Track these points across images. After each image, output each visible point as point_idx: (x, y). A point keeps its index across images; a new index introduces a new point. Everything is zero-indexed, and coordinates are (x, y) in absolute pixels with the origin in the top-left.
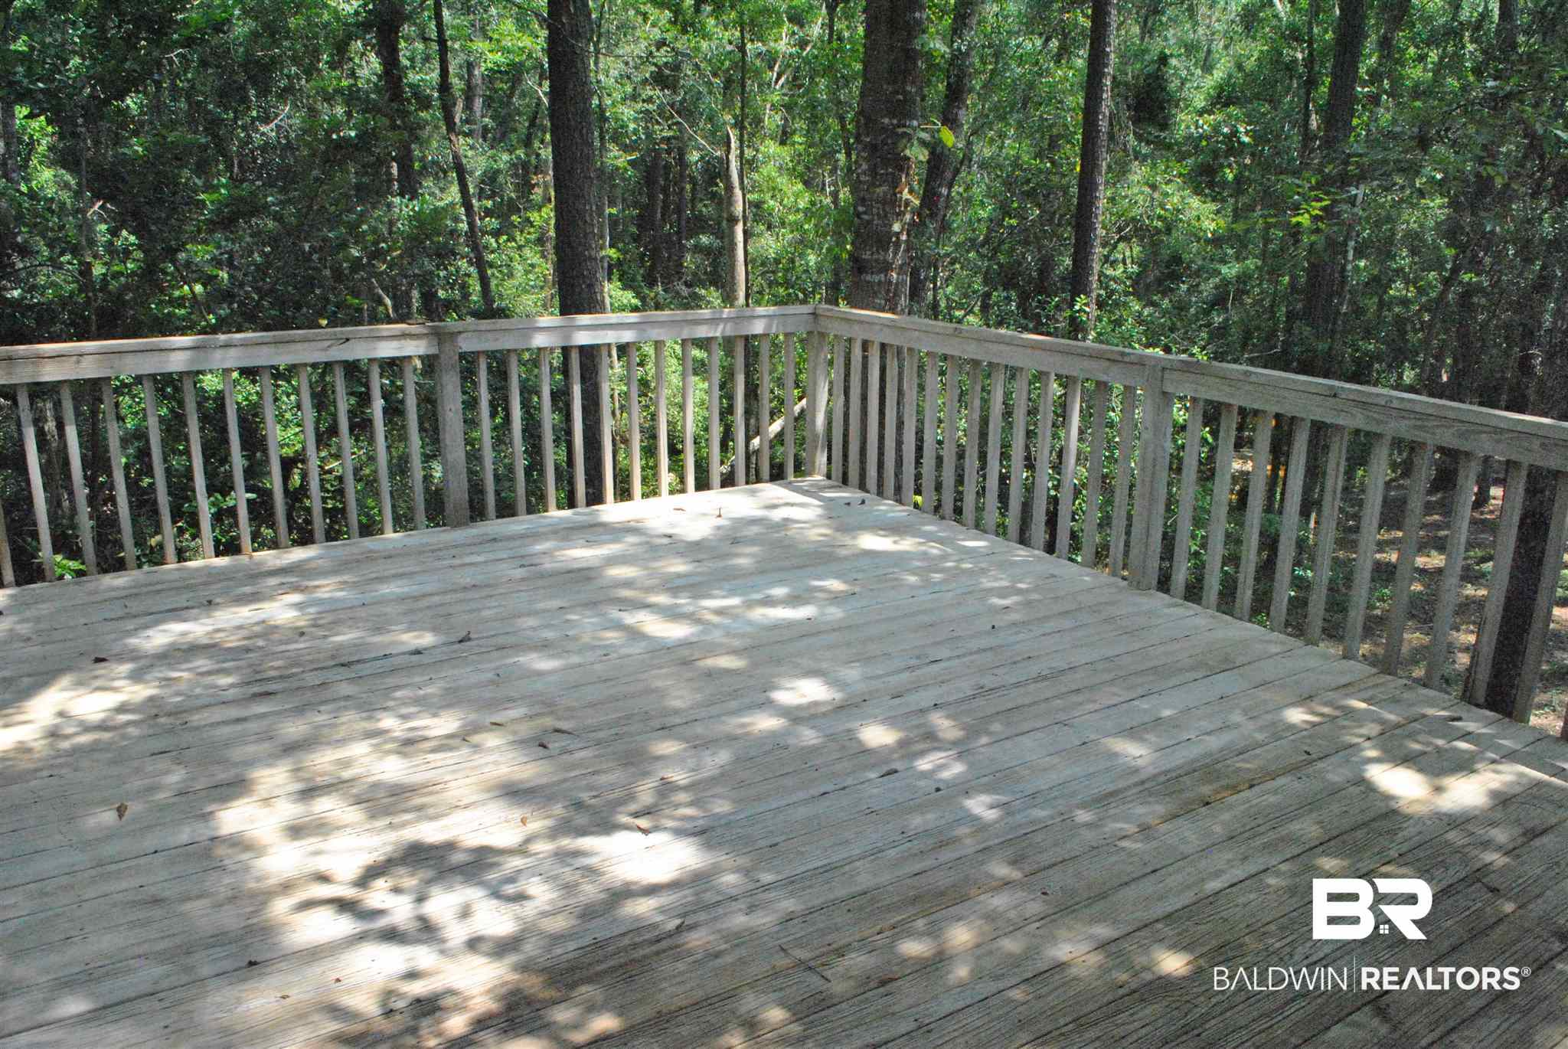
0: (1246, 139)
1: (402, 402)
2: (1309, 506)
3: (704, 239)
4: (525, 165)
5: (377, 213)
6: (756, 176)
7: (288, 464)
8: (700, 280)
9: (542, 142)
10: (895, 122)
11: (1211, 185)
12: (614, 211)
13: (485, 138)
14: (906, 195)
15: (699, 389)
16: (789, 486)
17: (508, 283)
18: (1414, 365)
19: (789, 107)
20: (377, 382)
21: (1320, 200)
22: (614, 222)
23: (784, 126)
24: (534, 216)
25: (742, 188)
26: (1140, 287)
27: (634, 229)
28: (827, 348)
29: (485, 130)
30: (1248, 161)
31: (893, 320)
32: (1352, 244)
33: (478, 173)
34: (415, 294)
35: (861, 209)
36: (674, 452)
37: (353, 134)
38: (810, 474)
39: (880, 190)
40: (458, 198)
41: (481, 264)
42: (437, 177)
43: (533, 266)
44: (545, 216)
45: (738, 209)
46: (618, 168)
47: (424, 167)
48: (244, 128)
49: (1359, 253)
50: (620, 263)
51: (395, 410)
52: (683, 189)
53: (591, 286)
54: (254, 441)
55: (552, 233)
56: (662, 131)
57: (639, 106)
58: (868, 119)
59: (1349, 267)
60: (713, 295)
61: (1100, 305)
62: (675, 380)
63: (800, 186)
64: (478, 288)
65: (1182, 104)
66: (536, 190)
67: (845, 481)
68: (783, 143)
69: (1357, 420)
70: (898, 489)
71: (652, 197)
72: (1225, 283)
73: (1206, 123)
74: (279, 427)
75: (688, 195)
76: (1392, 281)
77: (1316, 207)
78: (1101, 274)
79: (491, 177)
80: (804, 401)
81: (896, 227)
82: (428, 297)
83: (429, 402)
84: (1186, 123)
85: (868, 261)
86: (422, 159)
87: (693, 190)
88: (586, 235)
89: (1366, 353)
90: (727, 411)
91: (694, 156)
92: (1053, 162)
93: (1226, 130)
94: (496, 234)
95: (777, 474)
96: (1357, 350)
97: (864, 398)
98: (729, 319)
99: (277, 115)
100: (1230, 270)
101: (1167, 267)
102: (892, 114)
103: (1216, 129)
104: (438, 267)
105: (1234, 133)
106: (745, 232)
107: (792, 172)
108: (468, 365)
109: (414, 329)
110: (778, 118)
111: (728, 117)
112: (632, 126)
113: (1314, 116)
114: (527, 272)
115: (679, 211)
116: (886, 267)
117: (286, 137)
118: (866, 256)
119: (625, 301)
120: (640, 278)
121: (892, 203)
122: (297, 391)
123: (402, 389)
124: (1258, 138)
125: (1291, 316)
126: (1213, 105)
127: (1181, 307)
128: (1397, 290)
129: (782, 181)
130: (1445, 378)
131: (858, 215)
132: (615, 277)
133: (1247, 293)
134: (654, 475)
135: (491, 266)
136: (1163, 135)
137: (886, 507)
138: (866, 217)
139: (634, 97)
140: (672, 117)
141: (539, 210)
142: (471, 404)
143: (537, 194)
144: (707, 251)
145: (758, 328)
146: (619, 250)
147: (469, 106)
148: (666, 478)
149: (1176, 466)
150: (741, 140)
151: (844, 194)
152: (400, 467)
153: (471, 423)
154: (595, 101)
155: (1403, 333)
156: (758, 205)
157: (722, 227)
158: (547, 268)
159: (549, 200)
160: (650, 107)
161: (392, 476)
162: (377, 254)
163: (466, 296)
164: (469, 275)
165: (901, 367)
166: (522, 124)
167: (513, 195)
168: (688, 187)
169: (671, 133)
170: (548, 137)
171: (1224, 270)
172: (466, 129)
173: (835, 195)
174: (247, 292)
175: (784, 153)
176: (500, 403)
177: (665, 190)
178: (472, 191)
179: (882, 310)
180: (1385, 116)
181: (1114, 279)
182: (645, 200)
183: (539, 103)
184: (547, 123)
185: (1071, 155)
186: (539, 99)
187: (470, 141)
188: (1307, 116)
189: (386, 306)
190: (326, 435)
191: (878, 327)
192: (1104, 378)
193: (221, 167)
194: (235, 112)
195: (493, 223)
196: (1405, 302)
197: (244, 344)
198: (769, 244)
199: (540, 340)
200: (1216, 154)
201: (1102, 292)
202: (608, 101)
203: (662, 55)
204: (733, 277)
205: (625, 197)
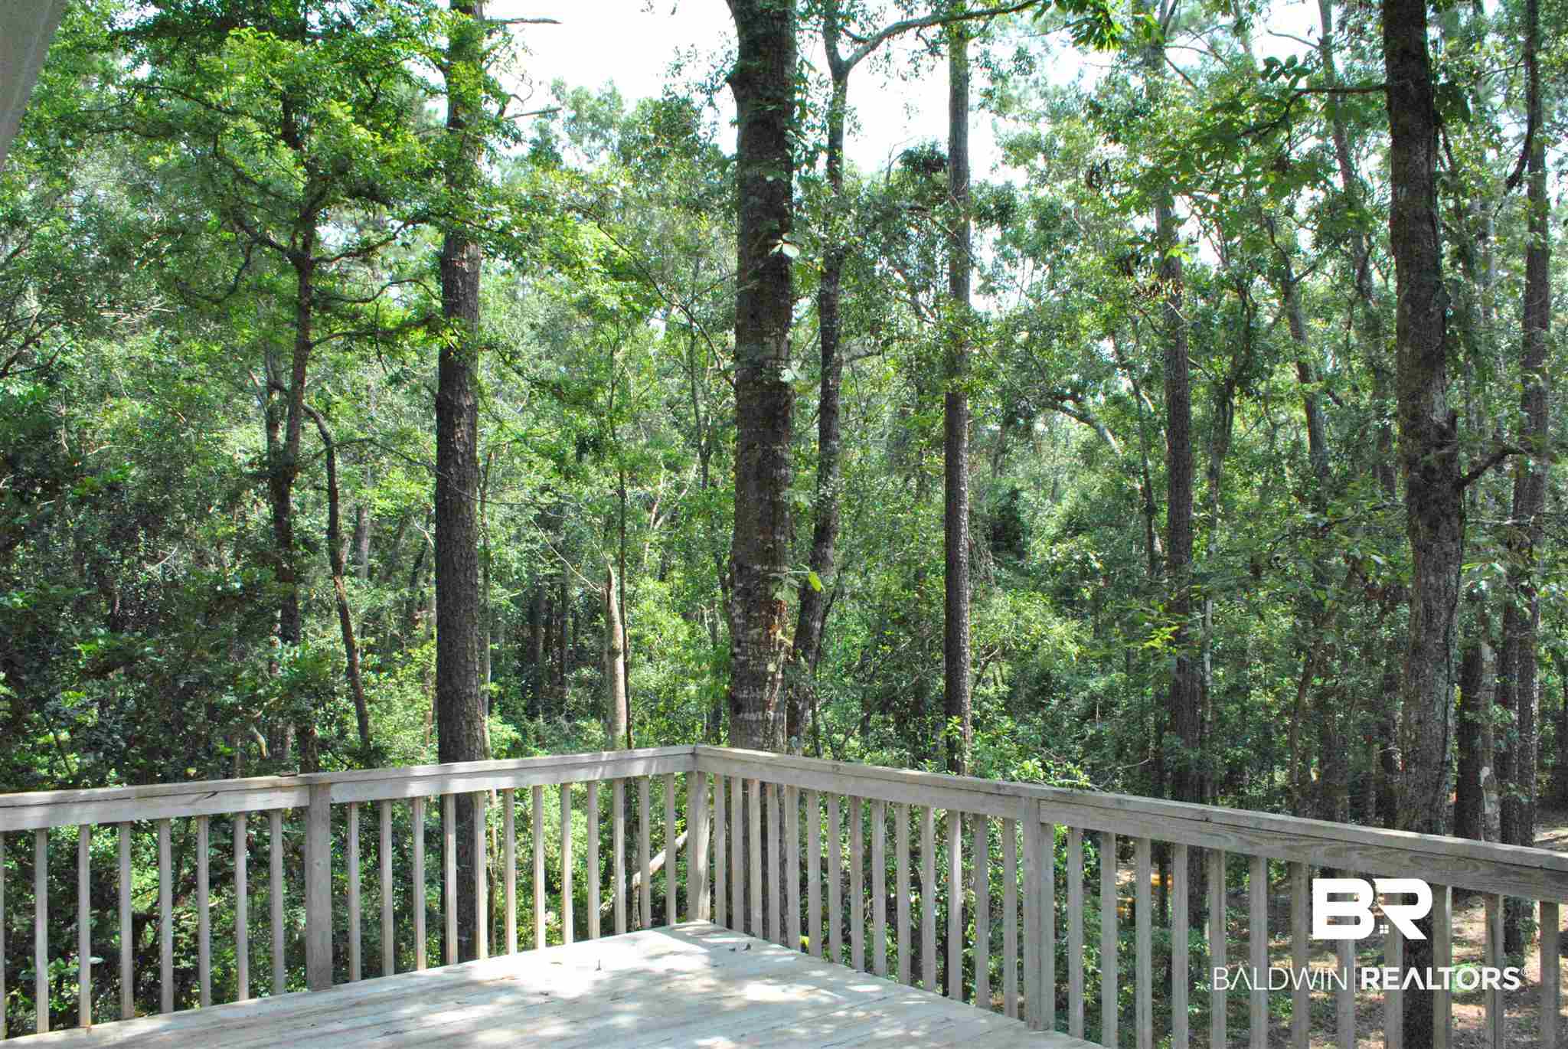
0: (1098, 565)
1: (268, 854)
2: (1197, 918)
3: (586, 672)
4: (409, 602)
5: (258, 650)
6: (635, 611)
7: (139, 922)
8: (581, 712)
9: (427, 580)
10: (766, 568)
11: (1071, 604)
12: (495, 647)
13: (370, 577)
14: (779, 635)
15: (579, 824)
16: (673, 933)
17: (387, 719)
18: (1284, 765)
19: (668, 546)
20: (242, 834)
21: (1170, 626)
22: (496, 657)
23: (664, 563)
24: (416, 653)
25: (623, 623)
26: (1010, 705)
27: (516, 663)
28: (706, 789)
29: (371, 570)
30: (1101, 584)
31: (772, 759)
32: (1207, 656)
33: (361, 611)
34: (292, 730)
35: (736, 650)
36: (552, 889)
37: (238, 585)
38: (693, 919)
39: (754, 633)
40: (340, 635)
41: (359, 700)
42: (320, 615)
43: (413, 701)
44: (427, 653)
45: (619, 643)
46: (500, 606)
47: (309, 605)
48: (129, 567)
49: (1215, 663)
50: (501, 696)
51: (259, 862)
52: (564, 623)
53: (470, 723)
54: (106, 897)
55: (434, 669)
56: (545, 569)
57: (523, 546)
58: (741, 568)
59: (1208, 678)
60: (594, 728)
61: (976, 724)
62: (555, 814)
63: (679, 620)
64: (356, 724)
65: (1035, 532)
66: (420, 625)
67: (729, 925)
68: (662, 579)
69: (1231, 844)
70: (784, 931)
71: (534, 630)
72: (1093, 697)
73: (1061, 549)
74: (135, 870)
75: (570, 627)
76: (1249, 689)
77: (1167, 633)
78: (974, 694)
79: (374, 616)
80: (685, 834)
81: (771, 667)
82: (304, 734)
83: (296, 854)
84: (1040, 551)
85: (747, 700)
86: (307, 597)
87: (576, 625)
88: (468, 672)
89: (1235, 759)
90: (607, 847)
91: (576, 592)
92: (920, 592)
93: (1077, 557)
94: (378, 669)
95: (659, 920)
96: (1226, 757)
97: (746, 839)
98: (608, 762)
99: (165, 556)
100: (1098, 684)
101: (1038, 683)
102: (764, 562)
103: (1069, 556)
104: (315, 706)
105: (1086, 559)
106: (626, 665)
107: (671, 607)
108: (340, 815)
109: (285, 781)
110: (656, 555)
111: (610, 557)
112: (515, 565)
113: (1157, 540)
114: (406, 708)
115: (561, 643)
116: (764, 706)
117: (172, 576)
118: (744, 695)
119: (505, 736)
120: (521, 710)
121: (767, 642)
122: (157, 843)
123: (268, 840)
124: (1109, 563)
125: (1160, 727)
126: (1065, 531)
127: (1054, 722)
128: (1257, 694)
129: (662, 616)
130: (1314, 776)
131: (734, 655)
132: (496, 711)
133: (1116, 705)
134: (533, 914)
135: (371, 702)
136: (1021, 563)
137: (773, 952)
138: (742, 658)
139: (518, 538)
140: (555, 556)
141: (421, 647)
142: (342, 846)
143: (420, 630)
144: (588, 683)
145: (638, 770)
146: (500, 684)
147: (356, 548)
148: (544, 918)
149: (1061, 884)
150: (621, 575)
151: (722, 626)
152: (262, 916)
153: (340, 865)
154: (480, 543)
155: (1268, 736)
156: (638, 638)
157: (602, 660)
158: (427, 703)
159: (432, 636)
160: (534, 547)
161: (253, 923)
162: (253, 700)
163: (342, 734)
164: (347, 711)
165: (781, 805)
166: (408, 562)
167: (396, 632)
168: (570, 620)
169: (553, 571)
170: (432, 576)
171: (1092, 684)
172: (352, 569)
173: (713, 626)
174: (115, 741)
175: (664, 588)
176: (371, 847)
177: (548, 624)
178: (354, 629)
179: (761, 748)
180: (1222, 537)
181: (986, 699)
182: (526, 633)
183: (425, 544)
184: (432, 560)
185: (937, 584)
186: (425, 539)
187: (355, 580)
188: (1151, 538)
189: (259, 745)
190: (184, 888)
191: (757, 766)
192: (981, 811)
193: (103, 604)
194: (123, 552)
195: (375, 659)
196: (1267, 707)
197: (106, 799)
198: (650, 676)
199: (415, 790)
200: (1072, 578)
201: (977, 712)
202: (493, 543)
203: (545, 499)
204: (614, 709)
205: (507, 632)
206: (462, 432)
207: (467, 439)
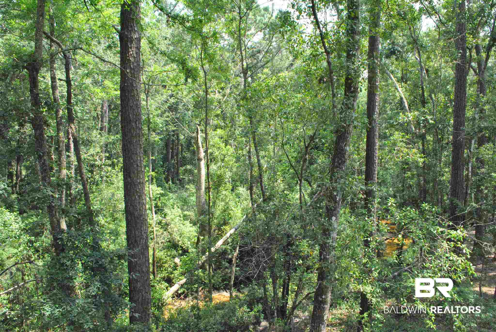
3: (189, 167)
12: (154, 158)
27: (161, 163)
45: (202, 155)
46: (155, 141)
50: (156, 177)
52: (178, 148)
56: (172, 128)
57: (164, 119)
60: (192, 188)
71: (168, 152)
75: (180, 150)
87: (182, 148)
91: (182, 137)
112: (161, 125)
115: (177, 155)
119: (158, 191)
139: (162, 115)
140: (176, 122)
144: (189, 171)
157: (195, 162)
160: (167, 119)
168: (180, 148)
177: (172, 149)
182: (165, 152)
202: (151, 116)
203: (172, 100)
204: (200, 181)
205: (158, 152)
206: (132, 51)
207: (135, 55)
